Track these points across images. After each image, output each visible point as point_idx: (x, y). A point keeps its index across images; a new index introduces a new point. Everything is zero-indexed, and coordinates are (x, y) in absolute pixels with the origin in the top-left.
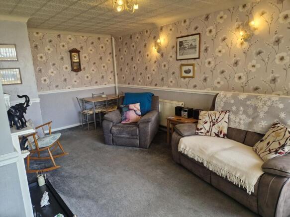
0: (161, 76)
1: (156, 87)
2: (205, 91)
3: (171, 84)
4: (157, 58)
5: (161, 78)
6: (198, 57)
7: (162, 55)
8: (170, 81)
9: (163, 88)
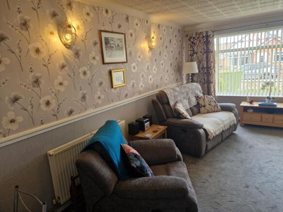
0: (81, 92)
1: (71, 117)
2: (135, 97)
3: (100, 101)
4: (65, 59)
5: (80, 96)
6: (125, 61)
7: (77, 54)
8: (96, 96)
9: (87, 112)
